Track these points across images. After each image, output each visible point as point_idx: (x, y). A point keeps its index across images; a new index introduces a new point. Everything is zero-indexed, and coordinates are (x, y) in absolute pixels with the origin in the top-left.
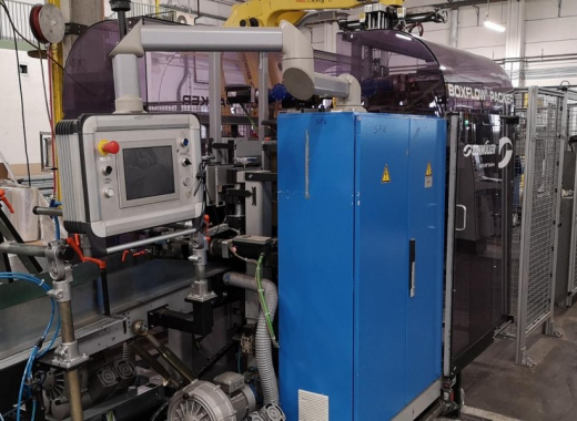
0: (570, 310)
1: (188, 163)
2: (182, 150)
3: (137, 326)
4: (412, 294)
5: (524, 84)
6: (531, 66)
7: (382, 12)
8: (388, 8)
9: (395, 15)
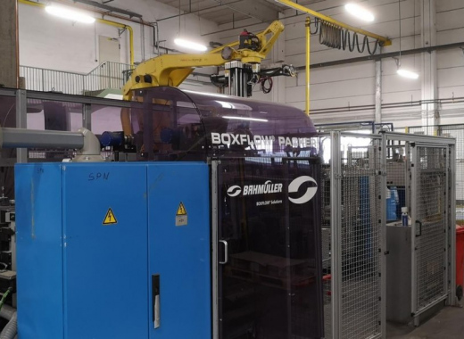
0: (417, 329)
4: (156, 325)
5: (439, 122)
6: (445, 107)
7: (239, 69)
8: (244, 65)
9: (251, 70)
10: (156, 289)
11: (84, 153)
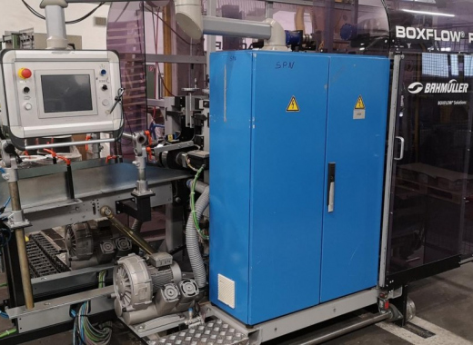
1: (105, 88)
2: (101, 78)
3: (103, 210)
4: (330, 209)
10: (331, 177)
11: (271, 44)
